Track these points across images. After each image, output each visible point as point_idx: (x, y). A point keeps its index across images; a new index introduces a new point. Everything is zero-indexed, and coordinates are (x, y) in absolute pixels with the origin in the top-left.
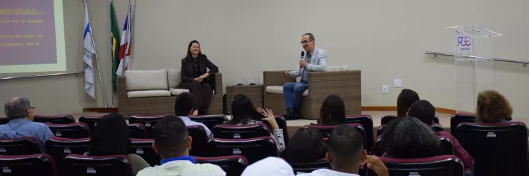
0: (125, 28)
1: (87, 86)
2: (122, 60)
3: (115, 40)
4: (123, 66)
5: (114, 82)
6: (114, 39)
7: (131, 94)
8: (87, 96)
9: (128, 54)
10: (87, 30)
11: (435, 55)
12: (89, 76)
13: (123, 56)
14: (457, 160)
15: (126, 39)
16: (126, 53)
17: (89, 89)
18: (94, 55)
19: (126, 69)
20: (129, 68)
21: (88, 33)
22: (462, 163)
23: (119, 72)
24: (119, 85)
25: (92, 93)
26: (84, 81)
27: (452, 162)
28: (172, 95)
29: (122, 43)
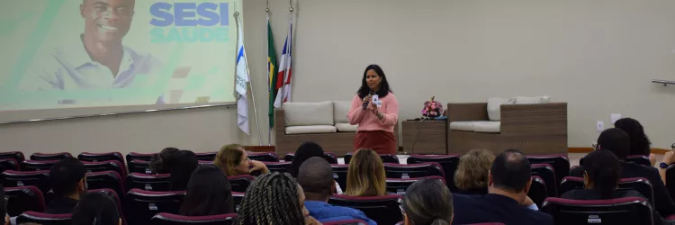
0: (284, 52)
1: (240, 121)
2: (280, 90)
3: (272, 67)
4: (282, 98)
5: (271, 116)
6: (271, 64)
7: (290, 130)
8: (241, 132)
9: (288, 83)
10: (241, 54)
11: (665, 84)
12: (242, 109)
13: (282, 85)
14: (644, 203)
15: (285, 64)
16: (286, 80)
17: (242, 123)
18: (248, 83)
19: (285, 101)
20: (289, 99)
21: (242, 58)
22: (650, 207)
23: (277, 104)
24: (278, 119)
25: (245, 128)
26: (237, 115)
27: (639, 204)
28: (338, 131)
29: (281, 70)
